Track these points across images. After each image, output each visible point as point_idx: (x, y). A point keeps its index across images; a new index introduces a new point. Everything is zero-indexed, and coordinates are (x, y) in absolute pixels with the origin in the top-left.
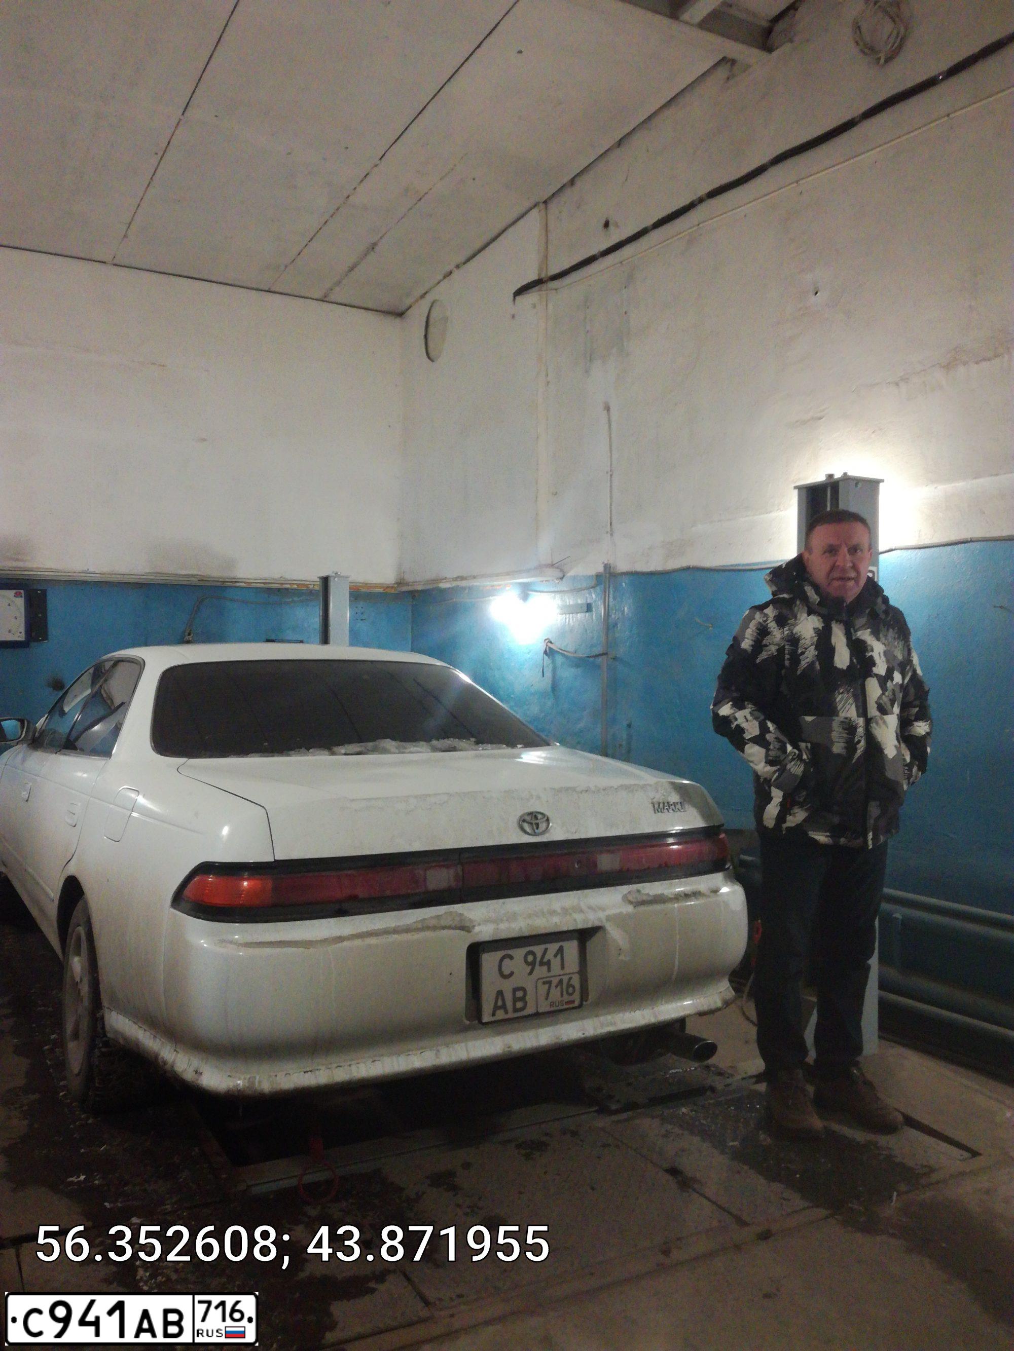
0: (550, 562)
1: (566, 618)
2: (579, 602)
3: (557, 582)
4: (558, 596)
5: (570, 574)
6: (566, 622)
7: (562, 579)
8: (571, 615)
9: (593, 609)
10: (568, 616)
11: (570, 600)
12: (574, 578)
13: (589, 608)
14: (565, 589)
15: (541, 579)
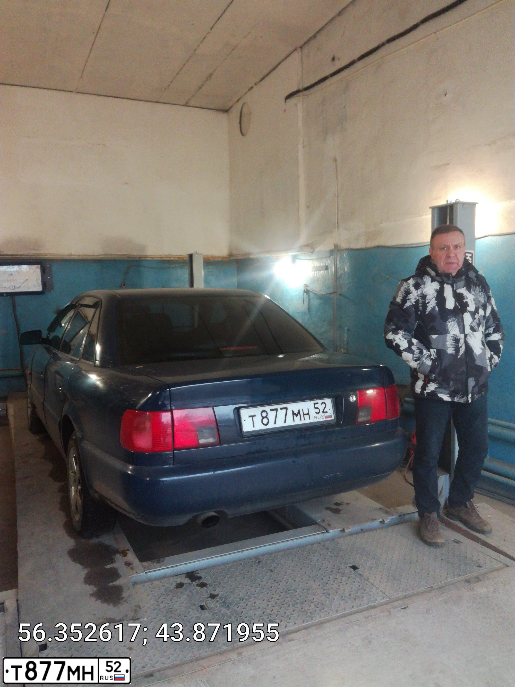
0: (306, 244)
1: (315, 274)
2: (322, 265)
3: (310, 254)
4: (311, 262)
5: (317, 250)
6: (315, 275)
7: (312, 252)
8: (317, 272)
9: (329, 268)
10: (316, 272)
11: (317, 264)
12: (319, 252)
13: (327, 268)
14: (314, 258)
15: (302, 253)
